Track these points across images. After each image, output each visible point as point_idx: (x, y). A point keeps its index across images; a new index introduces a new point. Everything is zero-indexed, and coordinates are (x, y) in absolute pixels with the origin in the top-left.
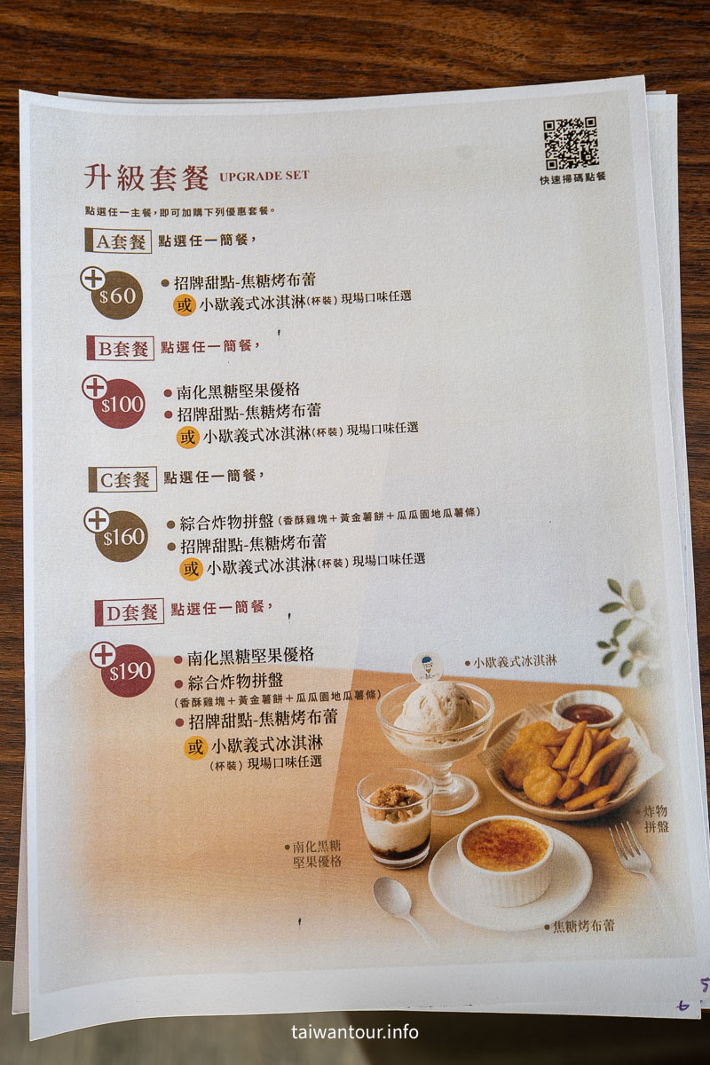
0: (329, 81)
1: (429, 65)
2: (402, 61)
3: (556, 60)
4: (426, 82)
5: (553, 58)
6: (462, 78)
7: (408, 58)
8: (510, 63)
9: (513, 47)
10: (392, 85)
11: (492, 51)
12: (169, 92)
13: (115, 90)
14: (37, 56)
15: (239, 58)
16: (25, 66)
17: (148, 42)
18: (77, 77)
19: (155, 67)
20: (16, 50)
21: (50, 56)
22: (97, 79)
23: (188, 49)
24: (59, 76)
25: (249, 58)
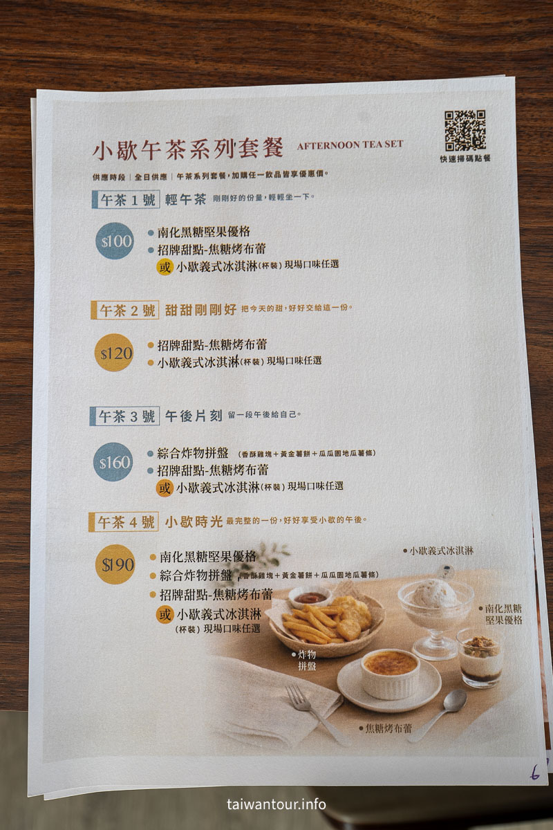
0: (286, 38)
1: (362, 25)
2: (342, 22)
3: (460, 20)
4: (360, 38)
5: (458, 18)
6: (388, 35)
7: (346, 20)
8: (425, 23)
9: (427, 10)
10: (334, 41)
11: (411, 13)
12: (163, 48)
13: (121, 48)
14: (60, 21)
15: (216, 21)
16: (50, 30)
17: (145, 10)
18: (91, 38)
19: (151, 29)
20: (43, 17)
21: (69, 22)
22: (107, 39)
23: (176, 15)
24: (77, 37)
25: (224, 21)
